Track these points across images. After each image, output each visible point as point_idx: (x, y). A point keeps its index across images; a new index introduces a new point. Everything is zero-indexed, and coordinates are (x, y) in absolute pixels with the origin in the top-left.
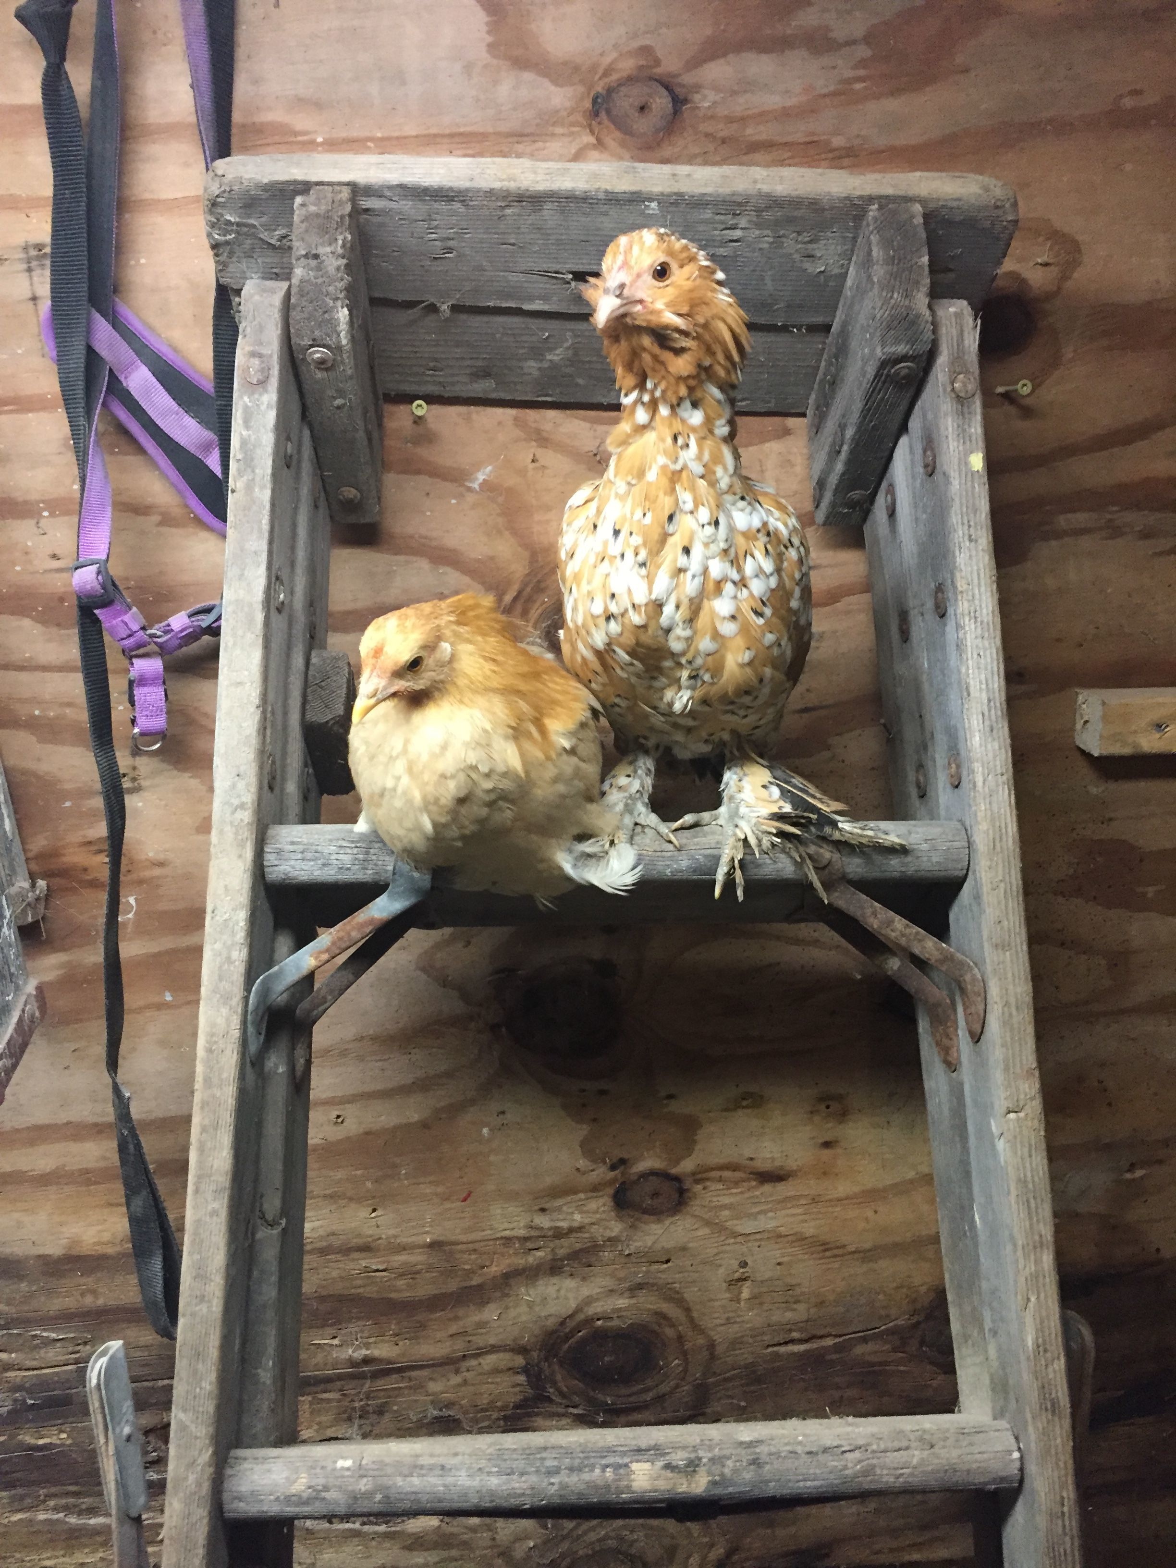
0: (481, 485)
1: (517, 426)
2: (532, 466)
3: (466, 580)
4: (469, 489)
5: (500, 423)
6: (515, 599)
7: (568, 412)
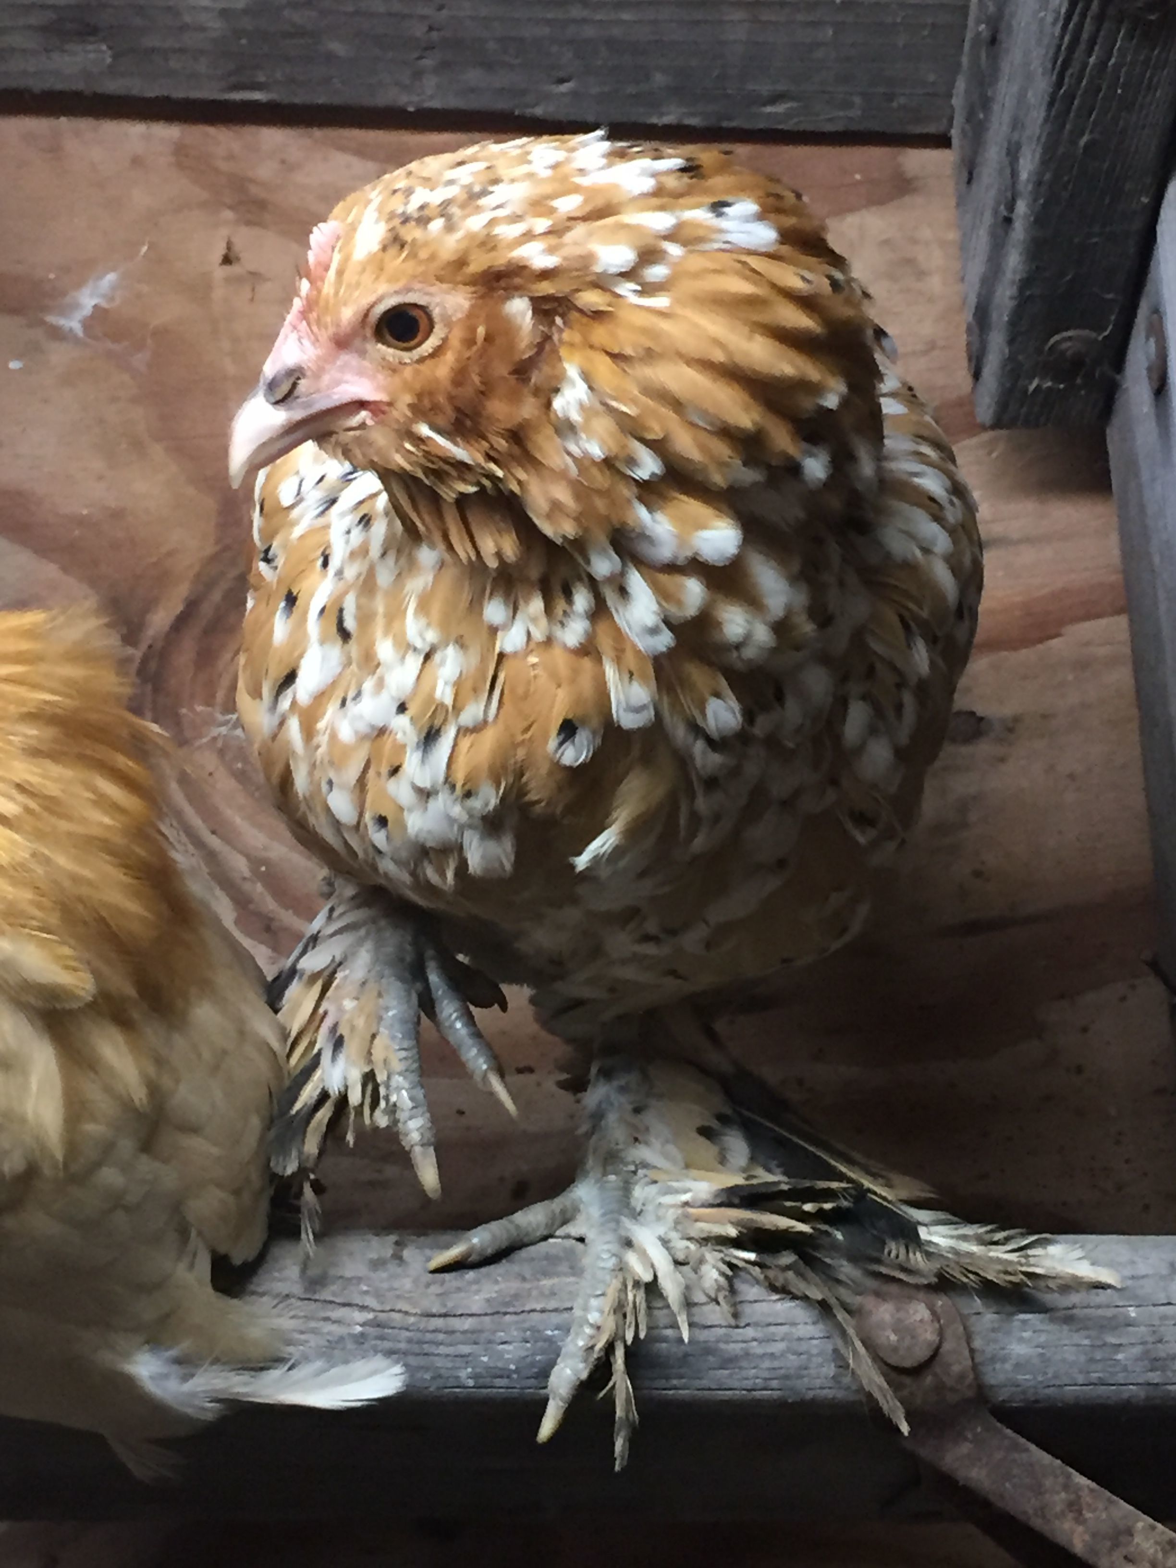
0: (87, 324)
1: (180, 166)
2: (220, 273)
3: (50, 570)
4: (57, 334)
5: (136, 161)
6: (181, 622)
7: (317, 133)
